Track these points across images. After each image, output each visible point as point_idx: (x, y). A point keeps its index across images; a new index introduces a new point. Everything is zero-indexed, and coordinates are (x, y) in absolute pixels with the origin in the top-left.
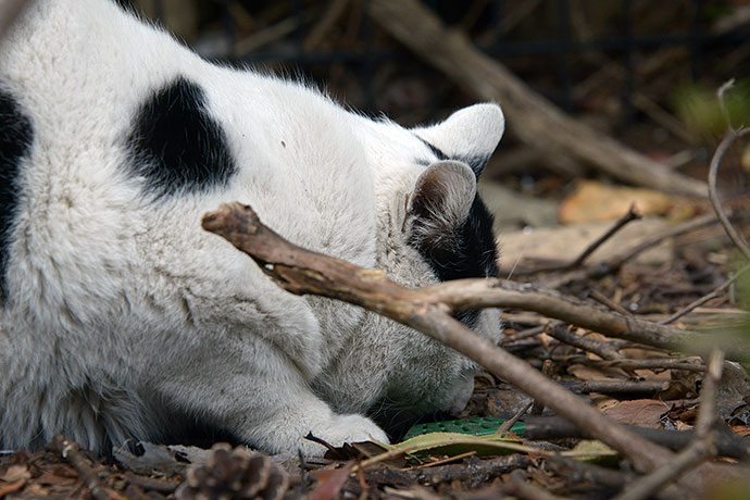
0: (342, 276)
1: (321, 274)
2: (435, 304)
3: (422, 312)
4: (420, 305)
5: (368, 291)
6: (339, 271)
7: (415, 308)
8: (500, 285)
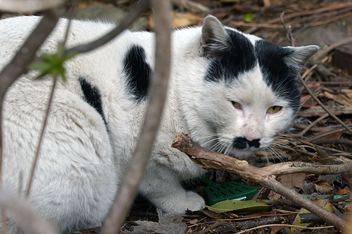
0: (230, 164)
1: (220, 162)
2: (270, 176)
3: (266, 179)
4: (265, 177)
5: (241, 170)
6: (228, 161)
7: (263, 178)
8: (293, 165)
